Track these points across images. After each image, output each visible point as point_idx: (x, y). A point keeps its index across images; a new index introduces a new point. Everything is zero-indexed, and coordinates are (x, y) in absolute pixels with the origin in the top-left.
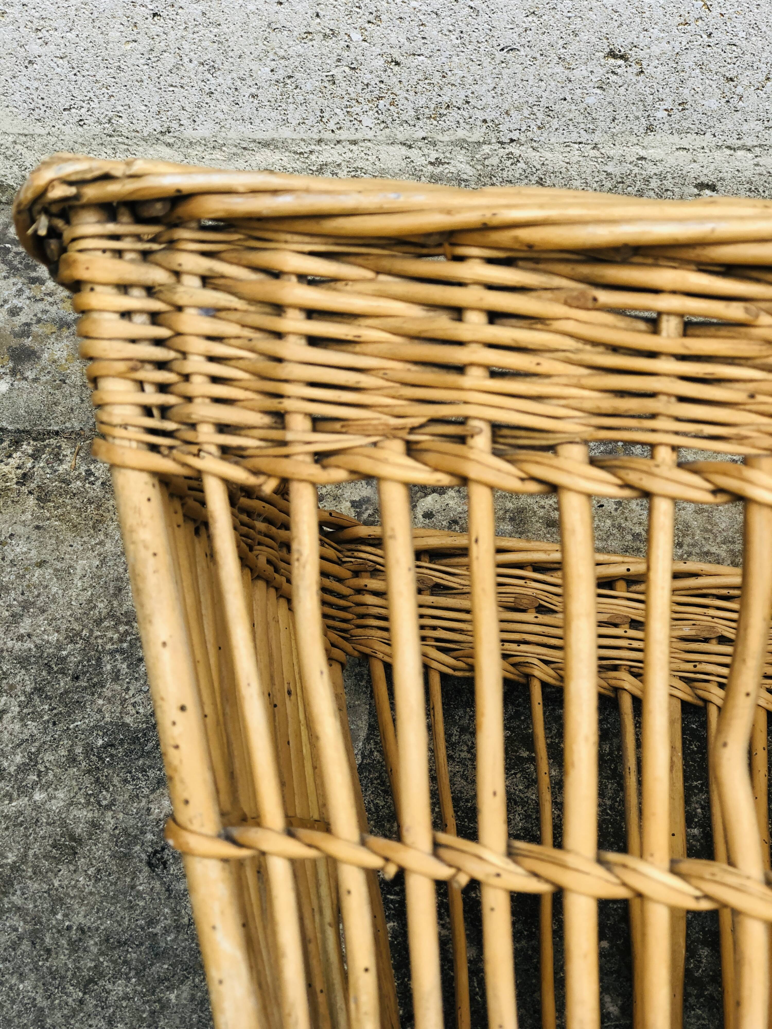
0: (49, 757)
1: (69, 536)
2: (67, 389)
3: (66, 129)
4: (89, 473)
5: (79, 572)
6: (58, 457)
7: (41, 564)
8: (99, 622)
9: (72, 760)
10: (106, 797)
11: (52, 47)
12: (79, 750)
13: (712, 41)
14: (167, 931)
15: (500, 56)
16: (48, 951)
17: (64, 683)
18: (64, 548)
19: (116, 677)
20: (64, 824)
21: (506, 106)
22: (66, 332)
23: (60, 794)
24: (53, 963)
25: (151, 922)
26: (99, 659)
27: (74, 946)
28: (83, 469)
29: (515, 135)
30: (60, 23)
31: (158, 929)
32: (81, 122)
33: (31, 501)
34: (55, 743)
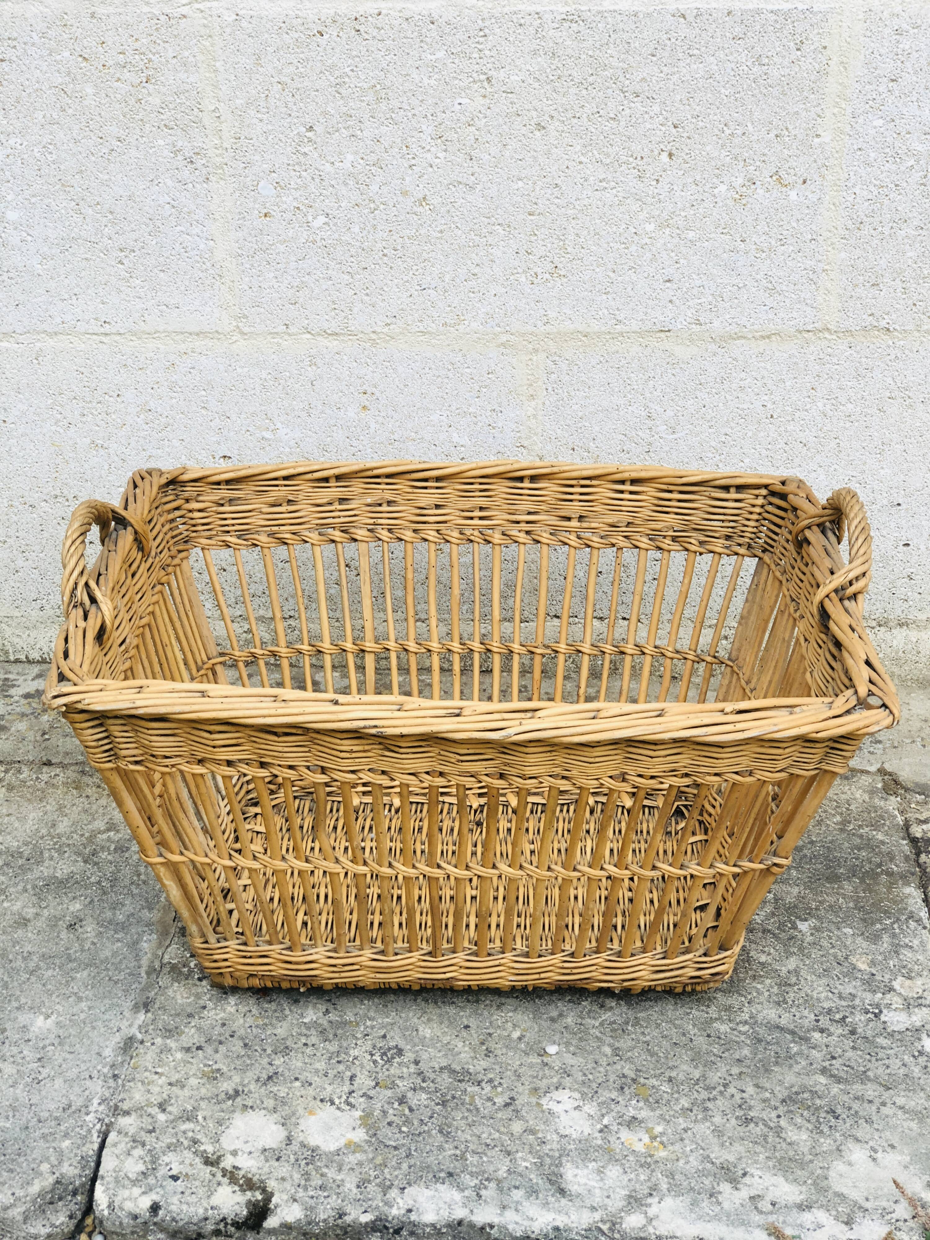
0: (12, 890)
1: (26, 804)
2: (25, 743)
3: (33, 613)
4: (37, 778)
5: (31, 817)
6: (19, 771)
7: (9, 815)
8: (42, 838)
9: (26, 890)
10: (44, 904)
11: (30, 562)
12: (29, 887)
13: (394, 556)
14: (76, 952)
15: (281, 565)
16: (11, 961)
17: (20, 862)
18: (21, 809)
19: (51, 858)
20: (20, 914)
21: (285, 595)
22: (25, 718)
23: (19, 903)
24: (13, 965)
25: (67, 949)
26: (41, 853)
27: (25, 959)
28: (34, 777)
29: (292, 613)
30: (37, 548)
31: (71, 951)
32: (42, 609)
33: (4, 789)
34: (16, 884)
